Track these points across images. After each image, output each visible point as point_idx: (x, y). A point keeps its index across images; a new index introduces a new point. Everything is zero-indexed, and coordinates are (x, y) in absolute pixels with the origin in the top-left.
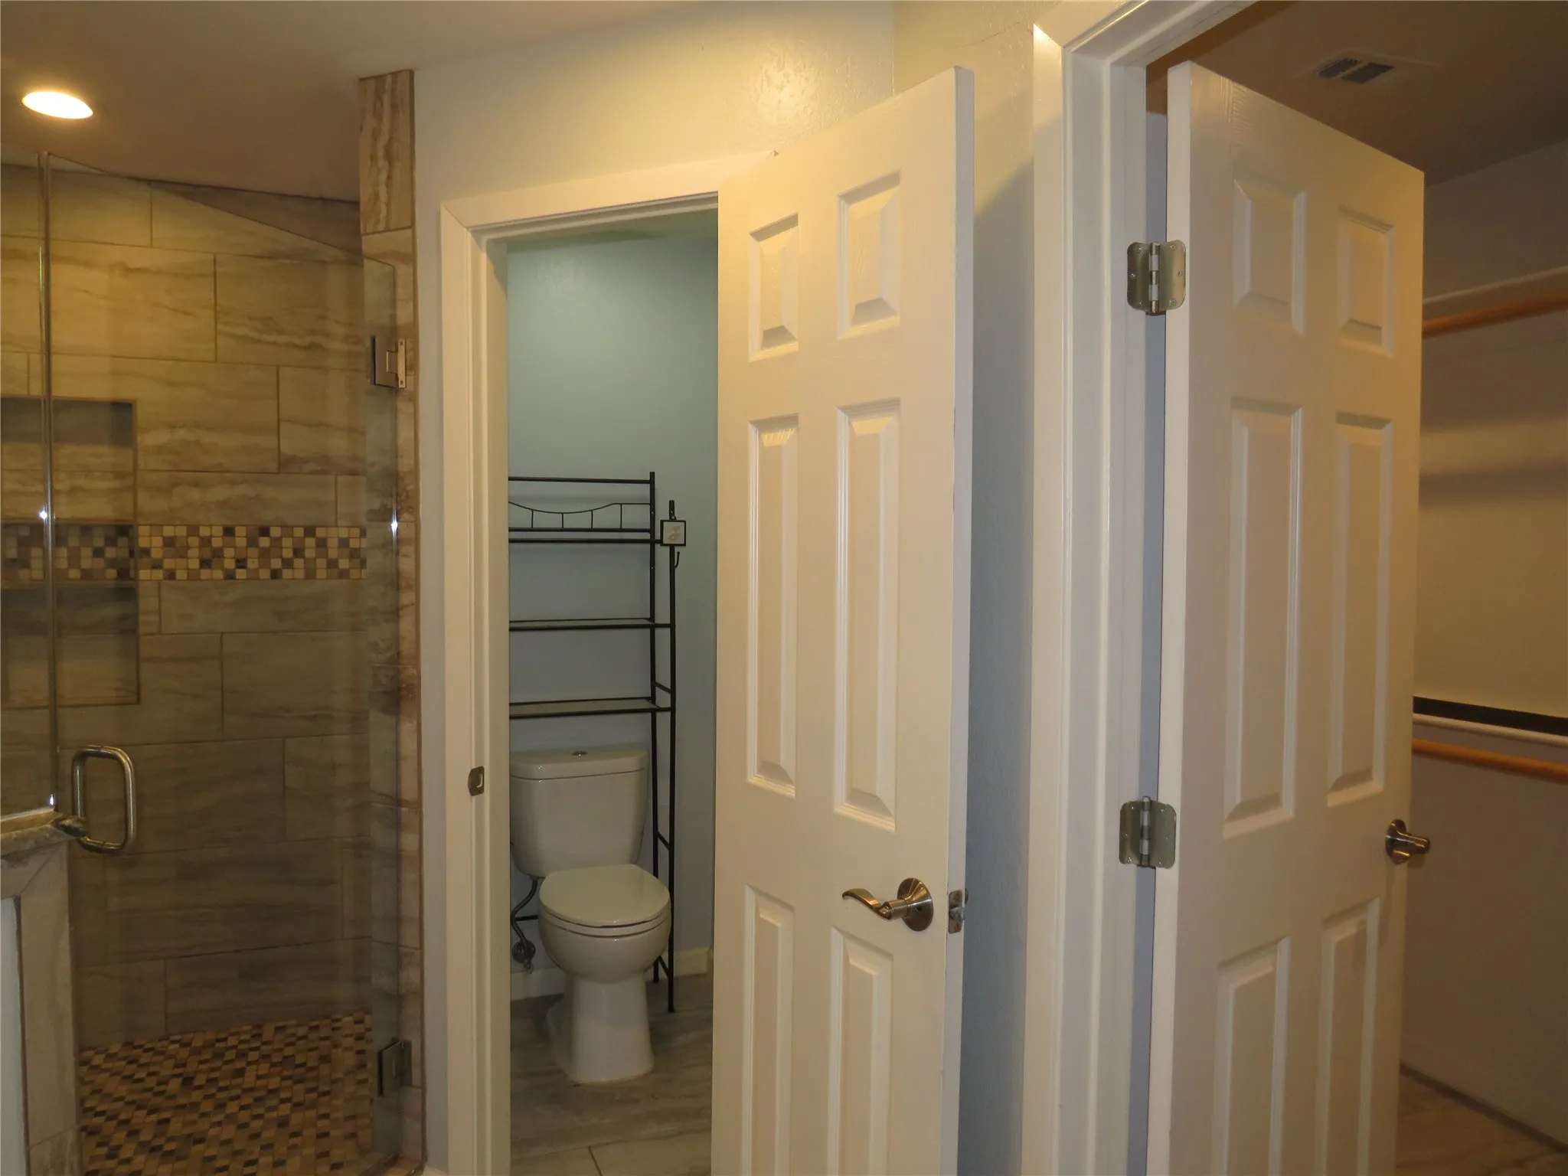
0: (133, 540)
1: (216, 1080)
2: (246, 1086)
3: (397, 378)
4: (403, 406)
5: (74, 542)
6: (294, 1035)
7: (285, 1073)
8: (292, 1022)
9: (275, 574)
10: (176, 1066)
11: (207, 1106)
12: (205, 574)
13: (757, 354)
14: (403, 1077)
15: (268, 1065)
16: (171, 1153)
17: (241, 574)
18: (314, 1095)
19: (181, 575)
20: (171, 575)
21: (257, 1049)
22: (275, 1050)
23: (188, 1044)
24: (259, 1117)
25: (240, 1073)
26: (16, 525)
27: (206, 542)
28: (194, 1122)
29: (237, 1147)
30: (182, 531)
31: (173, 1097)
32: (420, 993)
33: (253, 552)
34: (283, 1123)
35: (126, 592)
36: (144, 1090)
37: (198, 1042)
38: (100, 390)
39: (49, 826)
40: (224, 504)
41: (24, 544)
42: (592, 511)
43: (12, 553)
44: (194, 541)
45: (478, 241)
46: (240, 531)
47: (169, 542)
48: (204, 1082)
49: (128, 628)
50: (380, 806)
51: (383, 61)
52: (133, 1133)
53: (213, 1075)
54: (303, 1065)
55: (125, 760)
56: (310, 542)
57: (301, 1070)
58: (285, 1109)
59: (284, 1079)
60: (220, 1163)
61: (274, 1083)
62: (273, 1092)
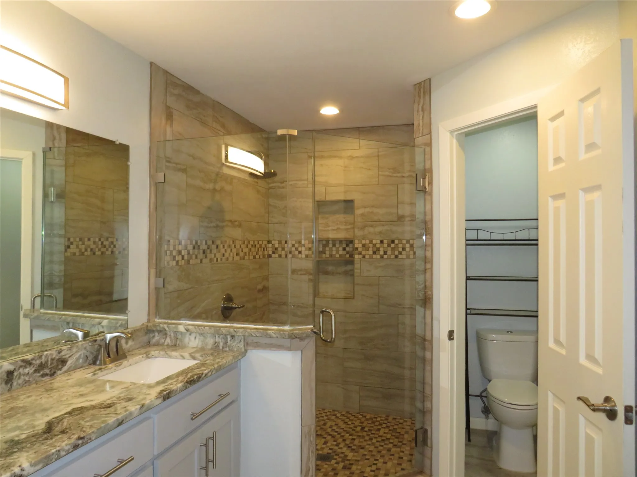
0: (354, 245)
1: (371, 430)
2: (380, 435)
3: (425, 187)
4: (428, 197)
5: (337, 246)
6: (399, 422)
7: (394, 434)
8: (398, 418)
9: (396, 257)
10: (360, 423)
11: (367, 438)
12: (374, 256)
13: (551, 168)
14: (425, 442)
15: (388, 430)
16: (354, 449)
17: (385, 256)
18: (401, 444)
19: (367, 256)
20: (364, 257)
21: (385, 423)
22: (391, 425)
23: (365, 417)
24: (382, 446)
25: (379, 430)
26: (322, 240)
27: (375, 245)
28: (362, 442)
29: (373, 453)
30: (367, 242)
31: (358, 432)
32: (431, 412)
33: (389, 249)
34: (389, 450)
35: (351, 262)
36: (350, 428)
37: (368, 417)
38: (341, 197)
39: (310, 331)
40: (380, 233)
41: (325, 246)
42: (516, 232)
43: (321, 249)
44: (371, 245)
45: (453, 136)
46: (385, 242)
47: (364, 246)
48: (367, 430)
49: (350, 274)
50: (419, 340)
51: (421, 77)
52: (344, 440)
53: (371, 428)
54: (399, 433)
55: (332, 314)
56: (408, 246)
57: (399, 434)
58: (390, 446)
59: (392, 436)
60: (367, 457)
61: (389, 436)
62: (389, 439)
